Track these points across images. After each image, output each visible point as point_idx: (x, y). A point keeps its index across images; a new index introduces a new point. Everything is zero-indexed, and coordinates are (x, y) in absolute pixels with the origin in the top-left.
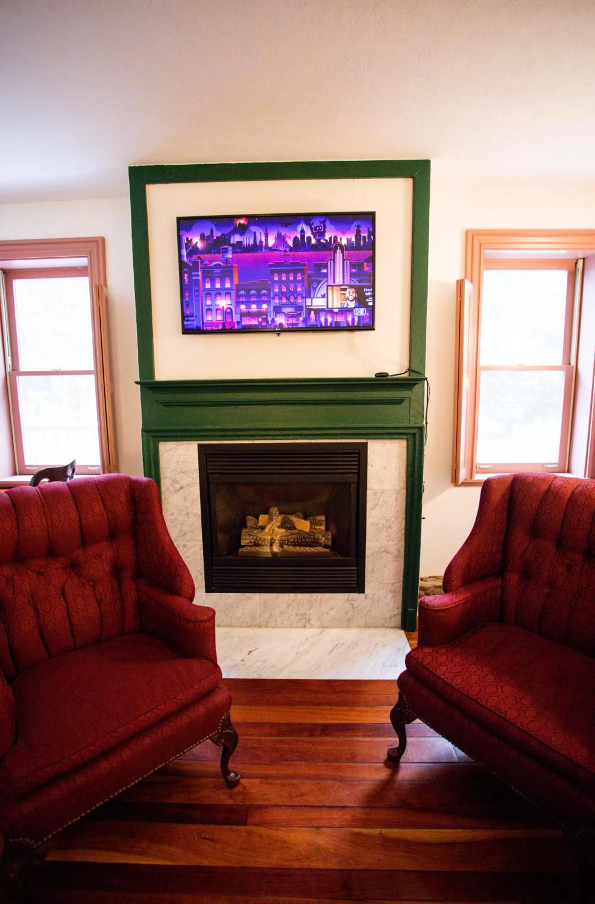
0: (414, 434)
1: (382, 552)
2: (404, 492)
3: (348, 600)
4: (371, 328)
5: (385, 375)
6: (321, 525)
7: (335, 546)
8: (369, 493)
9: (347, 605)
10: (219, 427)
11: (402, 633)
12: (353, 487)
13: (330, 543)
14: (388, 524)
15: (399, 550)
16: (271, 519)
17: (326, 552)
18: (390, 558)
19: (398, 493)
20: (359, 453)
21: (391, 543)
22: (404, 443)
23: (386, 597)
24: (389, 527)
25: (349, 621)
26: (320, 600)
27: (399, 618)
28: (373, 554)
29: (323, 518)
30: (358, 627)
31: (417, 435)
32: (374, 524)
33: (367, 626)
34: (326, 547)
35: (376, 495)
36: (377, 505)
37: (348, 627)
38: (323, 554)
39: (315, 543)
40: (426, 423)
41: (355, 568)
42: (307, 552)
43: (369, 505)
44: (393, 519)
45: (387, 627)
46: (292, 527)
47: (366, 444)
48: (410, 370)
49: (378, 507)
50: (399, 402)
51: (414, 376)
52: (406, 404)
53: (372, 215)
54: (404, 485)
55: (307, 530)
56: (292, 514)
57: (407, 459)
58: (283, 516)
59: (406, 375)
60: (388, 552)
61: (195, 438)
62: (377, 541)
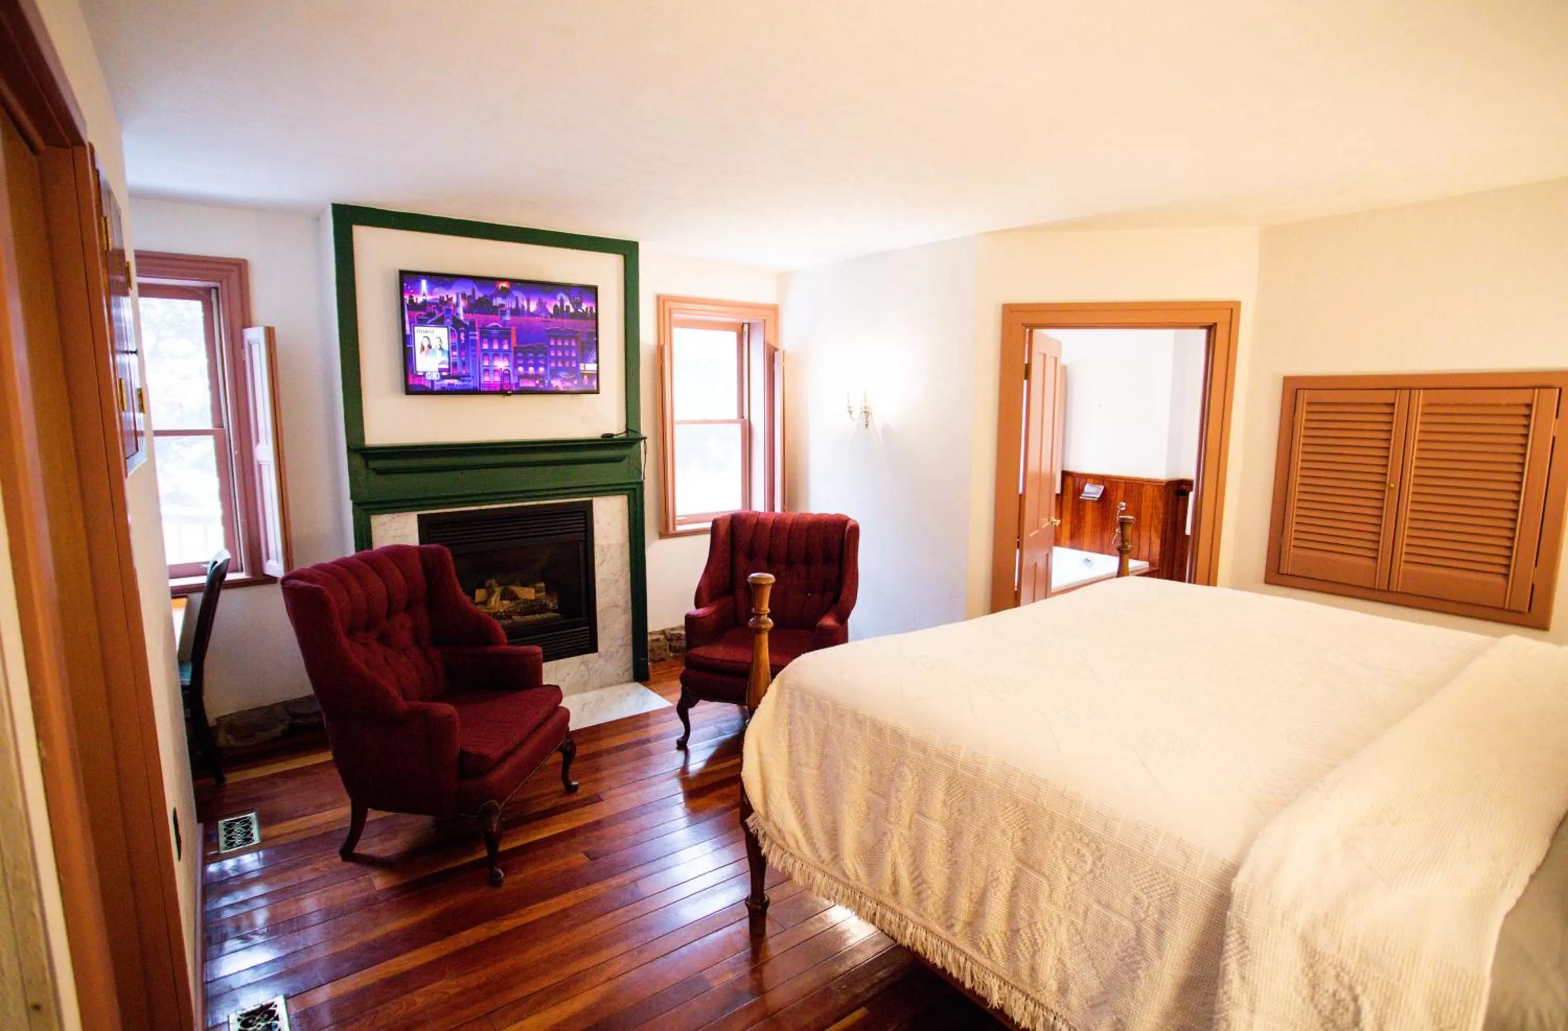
0: (634, 489)
1: (611, 607)
2: (628, 545)
3: (583, 662)
4: (597, 392)
5: (611, 435)
6: (542, 591)
7: (562, 609)
8: (596, 549)
9: (583, 668)
10: (444, 494)
11: (637, 684)
12: (581, 547)
13: (557, 607)
14: (614, 579)
15: (626, 603)
16: (490, 594)
17: (555, 617)
18: (619, 611)
19: (622, 546)
20: (585, 511)
21: (619, 597)
22: (625, 498)
23: (618, 652)
24: (616, 581)
25: (585, 684)
26: (556, 668)
27: (631, 671)
28: (603, 610)
29: (543, 585)
30: (594, 689)
31: (638, 491)
32: (603, 580)
33: (602, 687)
34: (554, 611)
35: (603, 551)
36: (604, 561)
37: (585, 691)
38: (554, 619)
39: (543, 609)
40: (644, 478)
41: (587, 628)
42: (538, 619)
43: (597, 561)
44: (619, 573)
45: (622, 683)
46: (514, 597)
47: (591, 502)
48: (627, 430)
49: (606, 562)
50: (619, 460)
51: (632, 435)
52: (625, 462)
53: (595, 289)
54: (627, 538)
55: (533, 597)
56: (511, 584)
57: (629, 514)
58: (502, 588)
59: (624, 435)
60: (616, 606)
61: (415, 508)
62: (606, 596)
